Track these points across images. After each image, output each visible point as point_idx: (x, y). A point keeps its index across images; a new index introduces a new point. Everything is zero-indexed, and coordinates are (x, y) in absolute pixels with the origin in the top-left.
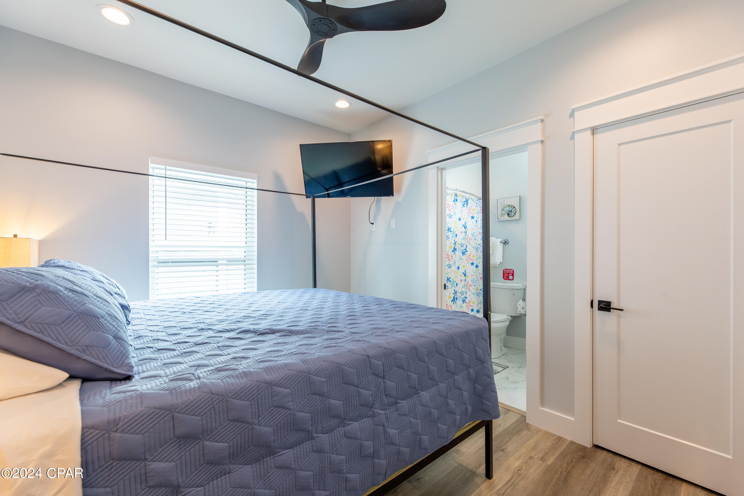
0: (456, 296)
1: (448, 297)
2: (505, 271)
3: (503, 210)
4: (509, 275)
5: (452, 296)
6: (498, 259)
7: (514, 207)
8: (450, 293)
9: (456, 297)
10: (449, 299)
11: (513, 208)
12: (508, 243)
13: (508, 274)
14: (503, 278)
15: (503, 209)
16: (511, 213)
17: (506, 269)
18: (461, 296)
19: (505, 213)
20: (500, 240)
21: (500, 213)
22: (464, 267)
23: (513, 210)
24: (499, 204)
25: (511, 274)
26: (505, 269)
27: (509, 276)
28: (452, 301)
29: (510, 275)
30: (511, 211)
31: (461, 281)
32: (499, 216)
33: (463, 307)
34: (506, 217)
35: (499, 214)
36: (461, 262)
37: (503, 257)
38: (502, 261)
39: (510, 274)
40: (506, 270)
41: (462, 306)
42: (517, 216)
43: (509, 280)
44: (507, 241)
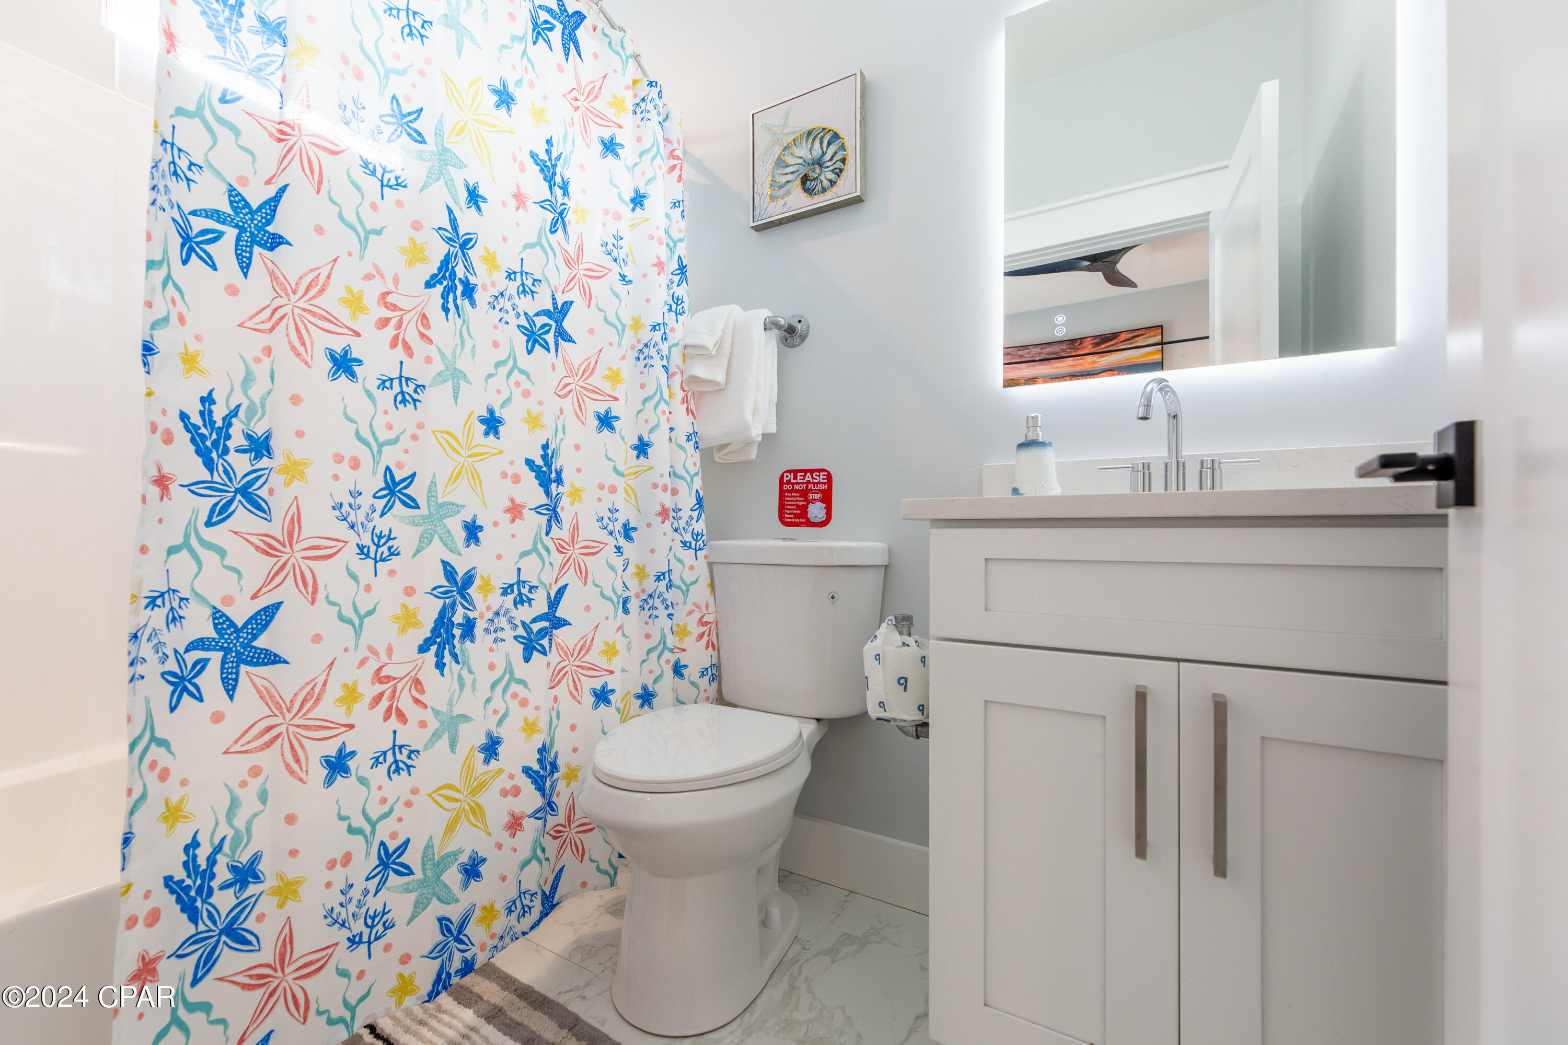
0: (460, 611)
1: (396, 618)
2: (789, 482)
3: (780, 163)
4: (809, 502)
5: (431, 609)
6: (755, 413)
7: (836, 136)
8: (409, 591)
9: (458, 618)
10: (403, 630)
11: (829, 144)
12: (803, 338)
13: (804, 493)
14: (781, 517)
15: (779, 158)
16: (818, 171)
17: (795, 472)
18: (514, 613)
19: (789, 177)
20: (765, 313)
21: (767, 185)
22: (534, 421)
23: (828, 156)
24: (763, 141)
25: (817, 496)
26: (789, 471)
27: (806, 507)
28: (423, 649)
29: (814, 501)
30: (819, 163)
31: (515, 511)
32: (763, 201)
33: (522, 682)
34: (799, 201)
35: (764, 188)
36: (517, 392)
37: (780, 406)
38: (773, 429)
39: (811, 496)
40: (795, 478)
41: (517, 675)
42: (846, 188)
43: (810, 524)
44: (799, 326)
